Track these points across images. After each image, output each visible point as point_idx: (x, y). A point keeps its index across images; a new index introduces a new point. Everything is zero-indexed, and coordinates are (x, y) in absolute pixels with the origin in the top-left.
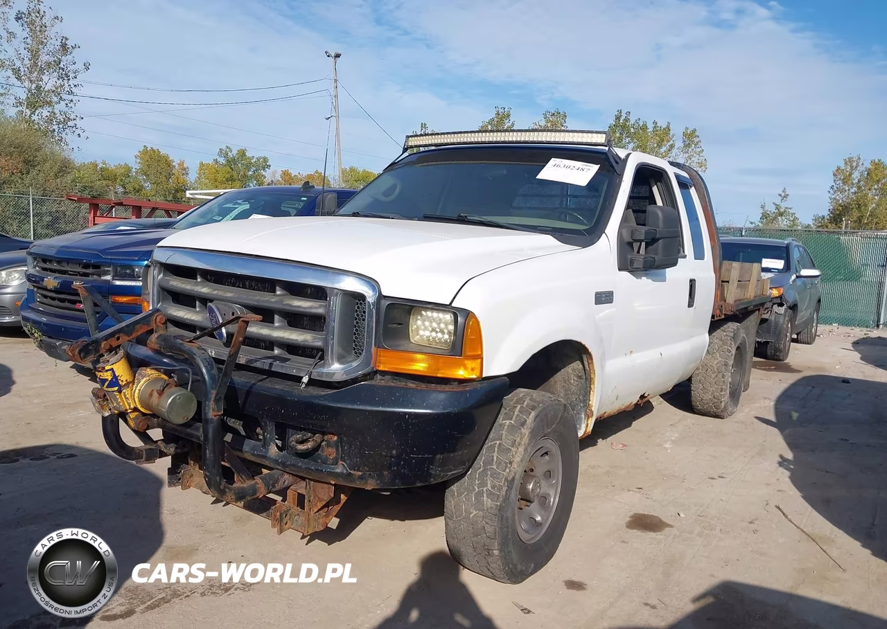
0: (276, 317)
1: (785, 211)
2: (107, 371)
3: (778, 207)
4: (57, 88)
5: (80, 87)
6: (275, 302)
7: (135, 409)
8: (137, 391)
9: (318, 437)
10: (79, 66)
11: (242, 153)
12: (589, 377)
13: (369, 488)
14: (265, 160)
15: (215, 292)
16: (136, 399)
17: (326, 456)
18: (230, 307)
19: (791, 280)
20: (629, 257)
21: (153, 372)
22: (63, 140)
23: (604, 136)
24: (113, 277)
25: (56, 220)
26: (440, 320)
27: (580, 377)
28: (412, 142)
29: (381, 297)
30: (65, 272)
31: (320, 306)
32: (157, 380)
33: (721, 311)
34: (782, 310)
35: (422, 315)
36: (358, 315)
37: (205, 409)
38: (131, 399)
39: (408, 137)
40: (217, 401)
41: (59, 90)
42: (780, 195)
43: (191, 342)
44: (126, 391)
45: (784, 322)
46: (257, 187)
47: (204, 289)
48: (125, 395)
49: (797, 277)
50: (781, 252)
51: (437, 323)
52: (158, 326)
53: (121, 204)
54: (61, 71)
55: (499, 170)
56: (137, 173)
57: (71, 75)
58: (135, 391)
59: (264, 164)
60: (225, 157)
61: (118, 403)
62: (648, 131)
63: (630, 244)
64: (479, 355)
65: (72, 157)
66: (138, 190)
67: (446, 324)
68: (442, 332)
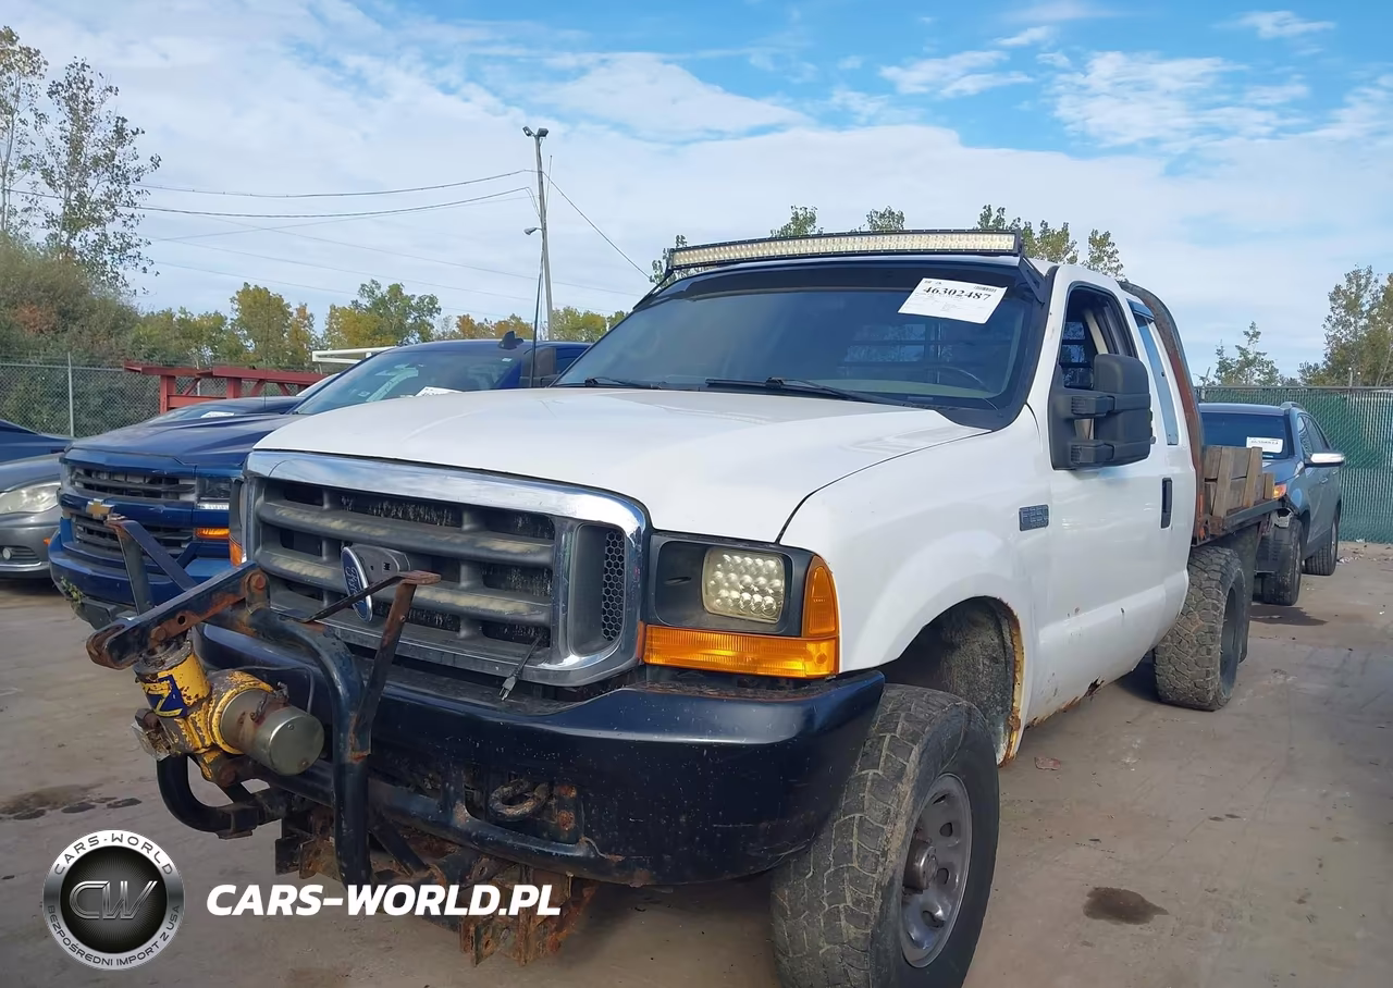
0: (464, 570)
1: (1256, 358)
2: (161, 680)
3: (1243, 352)
4: (110, 198)
5: (145, 195)
6: (463, 544)
7: (214, 747)
8: (216, 715)
9: (540, 792)
10: (144, 162)
11: (396, 290)
12: (1011, 660)
13: (637, 884)
14: (433, 300)
15: (355, 529)
16: (215, 730)
17: (557, 824)
18: (383, 554)
19: (1297, 471)
20: (1070, 444)
21: (246, 677)
22: (120, 278)
23: (1012, 237)
24: (199, 496)
25: (108, 403)
26: (759, 569)
27: (995, 660)
28: (681, 259)
29: (651, 530)
30: (119, 491)
31: (542, 551)
32: (253, 692)
33: (1206, 529)
34: (1285, 521)
35: (723, 561)
36: (609, 564)
37: (338, 747)
38: (204, 730)
39: (673, 251)
40: (359, 731)
41: (113, 200)
42: (1247, 333)
43: (311, 622)
44: (198, 716)
45: (1289, 541)
46: (421, 344)
47: (336, 524)
48: (194, 723)
49: (1306, 466)
50: (1279, 426)
51: (751, 575)
52: (252, 595)
53: (210, 375)
54: (116, 170)
55: (833, 301)
56: (233, 325)
57: (132, 176)
58: (212, 714)
59: (431, 306)
60: (369, 297)
61: (182, 738)
62: (1035, 237)
63: (1070, 422)
64: (831, 633)
65: (135, 304)
66: (237, 351)
67: (769, 577)
68: (763, 593)
